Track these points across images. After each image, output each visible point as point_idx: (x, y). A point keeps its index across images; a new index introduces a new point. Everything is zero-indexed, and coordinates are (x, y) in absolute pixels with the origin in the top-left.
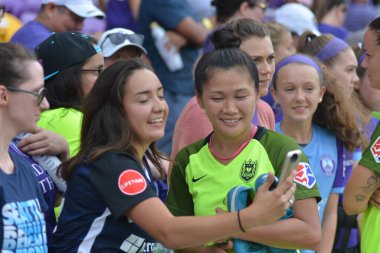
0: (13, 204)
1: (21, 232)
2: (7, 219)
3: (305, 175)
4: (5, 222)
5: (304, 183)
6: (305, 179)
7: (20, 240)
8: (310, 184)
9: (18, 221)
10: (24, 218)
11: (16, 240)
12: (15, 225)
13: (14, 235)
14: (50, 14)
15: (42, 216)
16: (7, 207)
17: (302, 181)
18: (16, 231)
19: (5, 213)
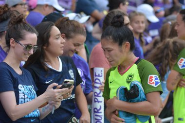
0: (22, 85)
1: (26, 96)
2: (20, 90)
3: (154, 81)
4: (20, 92)
5: (153, 85)
6: (153, 83)
7: (26, 100)
8: (156, 85)
9: (24, 92)
10: (27, 91)
11: (24, 99)
12: (23, 93)
13: (23, 97)
15: (35, 92)
16: (20, 85)
17: (152, 84)
18: (24, 95)
19: (20, 88)
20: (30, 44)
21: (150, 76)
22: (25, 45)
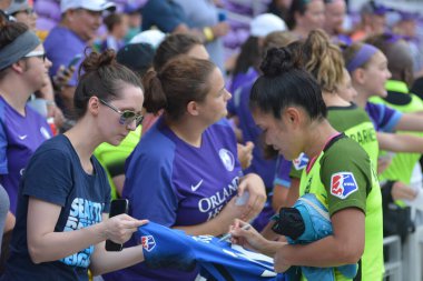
0: (82, 200)
1: (81, 225)
2: (73, 211)
3: (341, 186)
4: (71, 213)
5: (338, 195)
6: (340, 190)
8: (344, 194)
9: (81, 215)
10: (87, 215)
11: (75, 230)
12: (77, 217)
13: (74, 225)
14: (71, 18)
16: (76, 200)
17: (337, 193)
18: (77, 223)
19: (74, 206)
20: (133, 109)
21: (334, 176)
22: (123, 110)
